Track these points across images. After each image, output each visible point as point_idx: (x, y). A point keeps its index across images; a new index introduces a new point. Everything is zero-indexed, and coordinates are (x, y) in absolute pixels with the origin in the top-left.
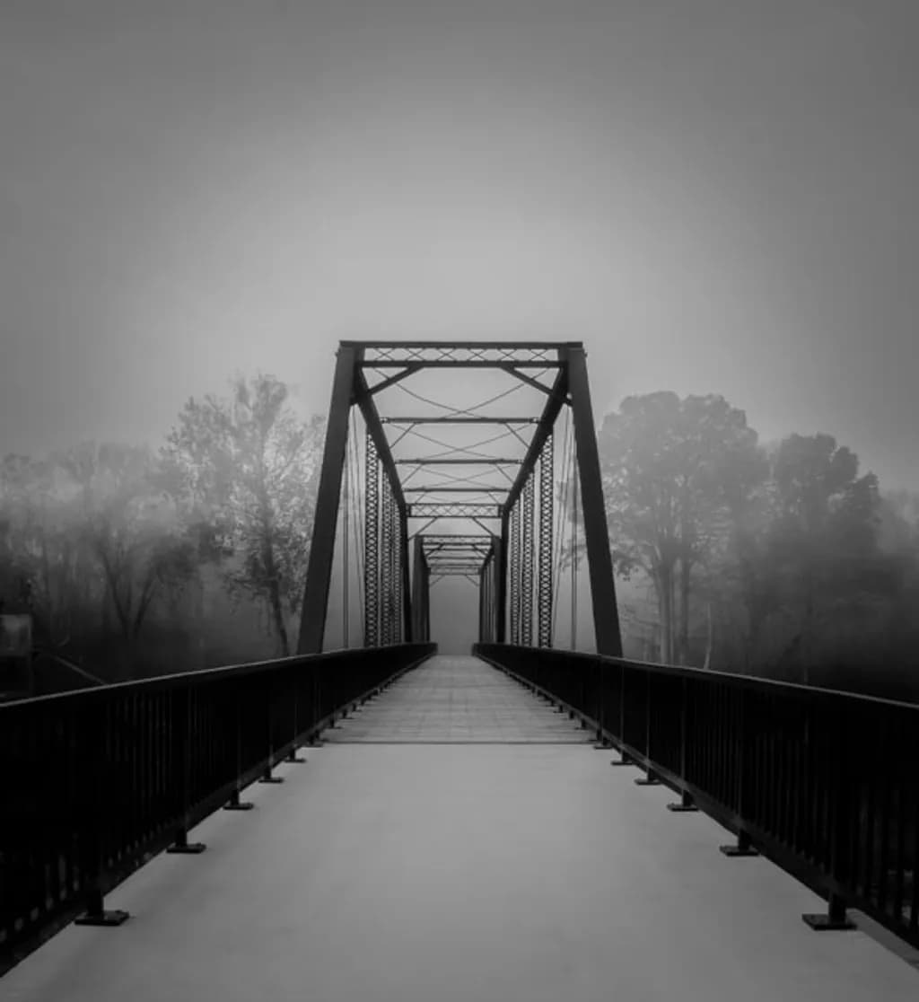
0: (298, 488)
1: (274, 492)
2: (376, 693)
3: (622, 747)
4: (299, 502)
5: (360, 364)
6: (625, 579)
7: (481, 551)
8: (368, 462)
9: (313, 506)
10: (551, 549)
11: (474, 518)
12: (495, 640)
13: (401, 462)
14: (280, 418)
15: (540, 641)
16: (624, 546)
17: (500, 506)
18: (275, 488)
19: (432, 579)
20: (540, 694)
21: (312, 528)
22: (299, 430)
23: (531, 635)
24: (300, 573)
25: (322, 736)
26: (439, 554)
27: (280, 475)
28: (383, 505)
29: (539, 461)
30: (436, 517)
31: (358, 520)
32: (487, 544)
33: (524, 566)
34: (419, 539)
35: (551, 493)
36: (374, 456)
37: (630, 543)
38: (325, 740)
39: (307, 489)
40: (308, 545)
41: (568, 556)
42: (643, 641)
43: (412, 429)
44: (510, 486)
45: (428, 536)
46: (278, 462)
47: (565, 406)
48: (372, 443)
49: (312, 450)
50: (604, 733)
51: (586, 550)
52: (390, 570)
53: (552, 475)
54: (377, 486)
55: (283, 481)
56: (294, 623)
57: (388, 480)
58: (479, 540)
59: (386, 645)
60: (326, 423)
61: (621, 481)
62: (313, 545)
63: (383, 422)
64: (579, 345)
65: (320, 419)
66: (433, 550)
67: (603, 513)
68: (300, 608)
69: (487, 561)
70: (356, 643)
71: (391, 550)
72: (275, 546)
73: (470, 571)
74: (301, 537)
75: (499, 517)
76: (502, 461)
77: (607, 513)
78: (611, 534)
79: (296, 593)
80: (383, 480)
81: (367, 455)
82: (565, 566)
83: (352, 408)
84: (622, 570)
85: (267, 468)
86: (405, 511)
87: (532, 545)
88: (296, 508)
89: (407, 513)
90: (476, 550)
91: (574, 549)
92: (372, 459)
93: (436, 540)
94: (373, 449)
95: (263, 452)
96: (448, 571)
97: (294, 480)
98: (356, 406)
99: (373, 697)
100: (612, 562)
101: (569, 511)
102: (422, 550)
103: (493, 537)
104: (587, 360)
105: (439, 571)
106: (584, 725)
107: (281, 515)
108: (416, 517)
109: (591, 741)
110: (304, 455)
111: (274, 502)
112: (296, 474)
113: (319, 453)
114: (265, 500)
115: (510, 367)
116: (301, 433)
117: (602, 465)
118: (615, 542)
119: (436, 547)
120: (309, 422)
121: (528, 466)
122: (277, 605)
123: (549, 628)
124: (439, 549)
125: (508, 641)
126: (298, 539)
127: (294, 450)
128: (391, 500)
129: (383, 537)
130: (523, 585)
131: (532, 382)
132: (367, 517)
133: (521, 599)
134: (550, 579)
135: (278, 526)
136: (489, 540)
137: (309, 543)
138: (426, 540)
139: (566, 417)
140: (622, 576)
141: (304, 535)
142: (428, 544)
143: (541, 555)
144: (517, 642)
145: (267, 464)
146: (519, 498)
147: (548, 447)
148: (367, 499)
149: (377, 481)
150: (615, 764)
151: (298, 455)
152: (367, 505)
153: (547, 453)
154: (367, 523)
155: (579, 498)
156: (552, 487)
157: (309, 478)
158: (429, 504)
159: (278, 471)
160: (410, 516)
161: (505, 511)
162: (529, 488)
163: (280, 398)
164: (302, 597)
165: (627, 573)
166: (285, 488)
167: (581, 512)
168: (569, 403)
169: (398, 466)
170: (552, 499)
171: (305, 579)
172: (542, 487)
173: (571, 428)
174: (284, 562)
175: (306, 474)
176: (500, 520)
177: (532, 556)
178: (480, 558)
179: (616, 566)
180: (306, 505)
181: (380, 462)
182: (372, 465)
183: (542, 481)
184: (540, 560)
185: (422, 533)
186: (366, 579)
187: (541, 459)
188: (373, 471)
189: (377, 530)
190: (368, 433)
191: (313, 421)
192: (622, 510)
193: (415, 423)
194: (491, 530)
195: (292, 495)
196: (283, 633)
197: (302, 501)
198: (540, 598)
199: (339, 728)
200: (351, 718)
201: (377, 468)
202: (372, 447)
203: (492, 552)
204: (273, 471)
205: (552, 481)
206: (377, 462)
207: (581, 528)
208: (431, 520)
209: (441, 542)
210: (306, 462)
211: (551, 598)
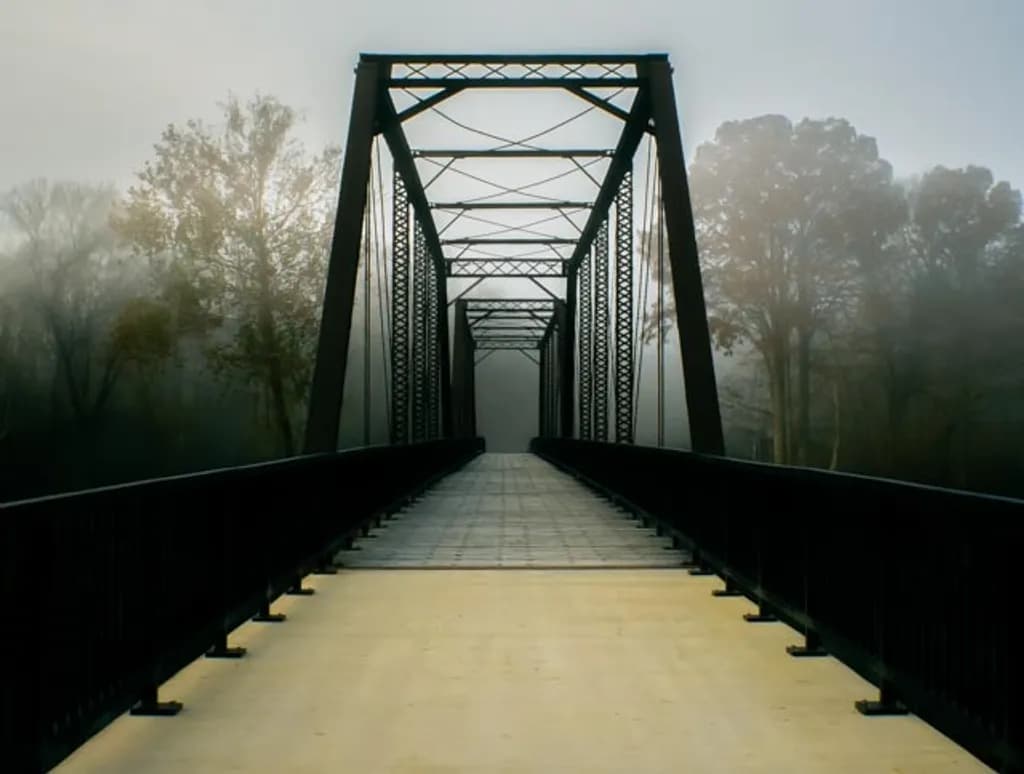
0: (306, 239)
1: (275, 245)
2: (406, 504)
3: (725, 571)
4: (308, 257)
5: (386, 83)
6: (726, 354)
7: (542, 319)
8: (395, 207)
9: (325, 260)
10: (631, 316)
11: (531, 277)
12: (559, 434)
13: (439, 206)
14: (284, 149)
15: (618, 435)
16: (725, 312)
17: (565, 262)
18: (276, 240)
19: (478, 354)
20: (618, 503)
21: (324, 290)
22: (307, 166)
23: (606, 427)
24: (308, 348)
25: (337, 559)
26: (486, 323)
27: (283, 223)
28: (415, 261)
29: (614, 205)
30: (483, 277)
31: (383, 288)
32: (549, 310)
33: (596, 338)
34: (461, 303)
35: (630, 245)
36: (403, 199)
37: (731, 307)
38: (341, 566)
39: (317, 240)
40: (319, 312)
41: (652, 326)
42: (750, 432)
43: (452, 166)
44: (577, 236)
45: (472, 300)
46: (281, 207)
47: (646, 135)
48: (402, 183)
49: (324, 191)
50: (703, 554)
51: (675, 318)
52: (424, 344)
53: (631, 222)
54: (407, 237)
55: (289, 230)
56: (299, 413)
57: (420, 229)
58: (538, 305)
59: (419, 441)
60: (342, 156)
61: (719, 228)
62: (325, 312)
63: (416, 156)
64: (663, 58)
65: (335, 152)
66: (479, 319)
67: (698, 268)
68: (307, 394)
69: (549, 331)
70: (380, 439)
71: (424, 319)
72: (276, 314)
73: (527, 345)
74: (310, 302)
75: (563, 275)
76: (567, 205)
77: (702, 270)
78: (707, 295)
79: (303, 372)
80: (415, 230)
81: (395, 198)
82: (649, 338)
83: (375, 138)
84: (723, 342)
85: (266, 215)
86: (444, 269)
87: (607, 312)
88: (304, 265)
89: (446, 272)
90: (534, 317)
91: (661, 316)
92: (402, 202)
93: (483, 305)
94: (403, 190)
95: (261, 194)
96: (497, 345)
97: (302, 229)
98: (381, 137)
99: (403, 509)
100: (710, 330)
101: (654, 267)
102: (465, 319)
103: (556, 300)
104: (674, 76)
105: (488, 345)
106: (677, 545)
107: (284, 273)
108: (456, 276)
109: (684, 565)
110: (314, 197)
111: (275, 257)
112: (304, 222)
113: (334, 194)
114: (264, 254)
115: (576, 86)
116: (311, 169)
117: (695, 208)
118: (713, 306)
119: (482, 314)
120: (321, 156)
121: (599, 212)
122: (277, 387)
123: (630, 419)
124: (486, 317)
125: (577, 435)
126: (306, 305)
127: (301, 191)
128: (425, 255)
129: (415, 303)
130: (596, 363)
131: (604, 104)
132: (394, 277)
133: (594, 380)
134: (630, 355)
135: (281, 288)
136: (551, 305)
137: (320, 309)
138: (470, 305)
139: (648, 145)
140: (723, 350)
141: (313, 299)
142: (472, 310)
143: (618, 324)
144: (589, 436)
145: (268, 210)
146: (590, 252)
147: (625, 187)
148: (395, 253)
149: (408, 229)
150: (718, 594)
151: (307, 197)
152: (394, 261)
153: (625, 195)
154: (394, 285)
155: (666, 251)
156: (631, 238)
157: (320, 225)
158: (473, 260)
159: (282, 218)
160: (450, 275)
161: (571, 269)
162: (602, 239)
163: (282, 126)
164: (311, 379)
165: (728, 347)
166: (288, 241)
167: (668, 269)
168: (652, 131)
169: (434, 212)
170: (631, 253)
171: (314, 356)
172: (618, 237)
173: (654, 159)
174: (287, 333)
175: (316, 222)
176: (565, 280)
177: (606, 325)
178: (540, 328)
179: (714, 337)
180: (316, 261)
181: (411, 206)
182: (401, 210)
183: (618, 229)
184: (618, 331)
185: (464, 297)
186: (393, 355)
187: (617, 202)
188: (401, 218)
189: (407, 292)
190: (395, 170)
191: (325, 153)
192: (722, 265)
193: (456, 157)
194: (554, 293)
195: (298, 249)
196: (285, 426)
197: (312, 256)
198: (618, 379)
199: (358, 549)
200: (373, 536)
201: (407, 214)
202: (401, 187)
203: (554, 319)
204: (274, 218)
205: (631, 230)
206: (407, 206)
207: (668, 288)
208: (475, 280)
209: (490, 308)
210: (316, 206)
211: (631, 379)
